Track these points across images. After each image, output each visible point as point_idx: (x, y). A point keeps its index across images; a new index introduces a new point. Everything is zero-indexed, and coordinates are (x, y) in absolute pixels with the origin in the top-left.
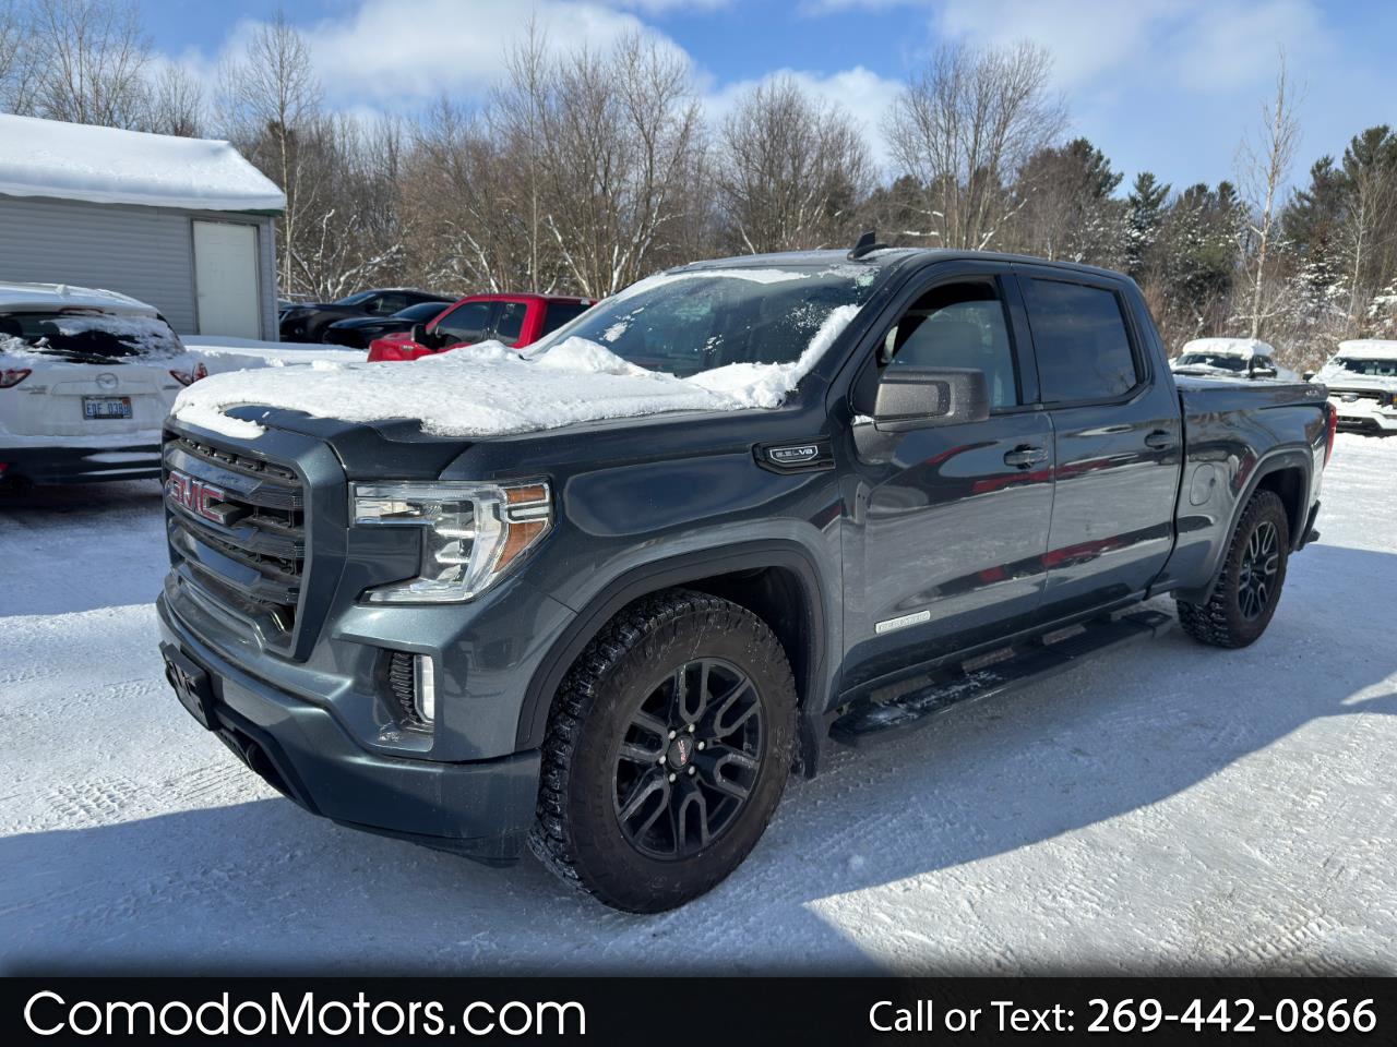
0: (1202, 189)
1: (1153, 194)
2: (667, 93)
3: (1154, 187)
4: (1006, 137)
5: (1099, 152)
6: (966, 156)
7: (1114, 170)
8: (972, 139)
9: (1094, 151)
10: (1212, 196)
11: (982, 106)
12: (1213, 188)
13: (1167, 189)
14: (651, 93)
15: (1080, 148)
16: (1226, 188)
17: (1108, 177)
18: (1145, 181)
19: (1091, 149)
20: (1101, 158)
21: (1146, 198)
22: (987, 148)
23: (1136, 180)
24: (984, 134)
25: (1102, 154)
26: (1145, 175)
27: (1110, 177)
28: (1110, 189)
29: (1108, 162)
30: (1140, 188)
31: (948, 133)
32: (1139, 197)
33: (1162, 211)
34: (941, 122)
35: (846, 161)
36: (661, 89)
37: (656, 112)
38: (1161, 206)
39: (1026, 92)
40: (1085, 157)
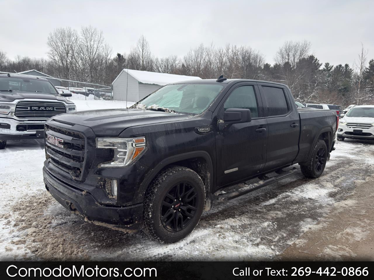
0: (340, 66)
1: (329, 68)
3: (329, 66)
5: (316, 58)
7: (320, 63)
9: (315, 58)
10: (343, 67)
12: (343, 65)
13: (333, 66)
15: (312, 57)
16: (347, 66)
17: (318, 64)
18: (327, 65)
19: (314, 58)
20: (317, 60)
21: (327, 69)
23: (325, 64)
26: (327, 63)
28: (319, 67)
29: (319, 61)
30: (326, 66)
32: (326, 68)
33: (331, 72)
38: (331, 71)
40: (313, 60)
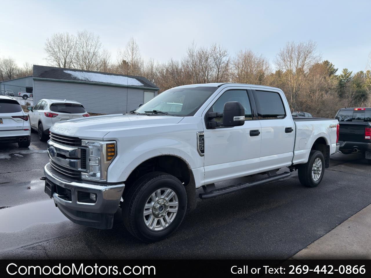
0: (362, 72)
1: (347, 74)
2: (223, 56)
4: (305, 63)
5: (331, 63)
6: (295, 67)
7: (335, 68)
8: (296, 63)
11: (299, 55)
12: (365, 72)
13: (352, 72)
14: (219, 56)
15: (326, 63)
16: (368, 72)
22: (300, 65)
23: (343, 70)
24: (300, 62)
25: (332, 64)
26: (345, 69)
27: (334, 70)
28: (335, 73)
29: (334, 66)
30: (344, 72)
31: (290, 62)
32: (344, 75)
34: (288, 59)
35: (264, 68)
36: (221, 56)
37: (220, 61)
38: (350, 77)
39: (311, 52)
40: (328, 65)
